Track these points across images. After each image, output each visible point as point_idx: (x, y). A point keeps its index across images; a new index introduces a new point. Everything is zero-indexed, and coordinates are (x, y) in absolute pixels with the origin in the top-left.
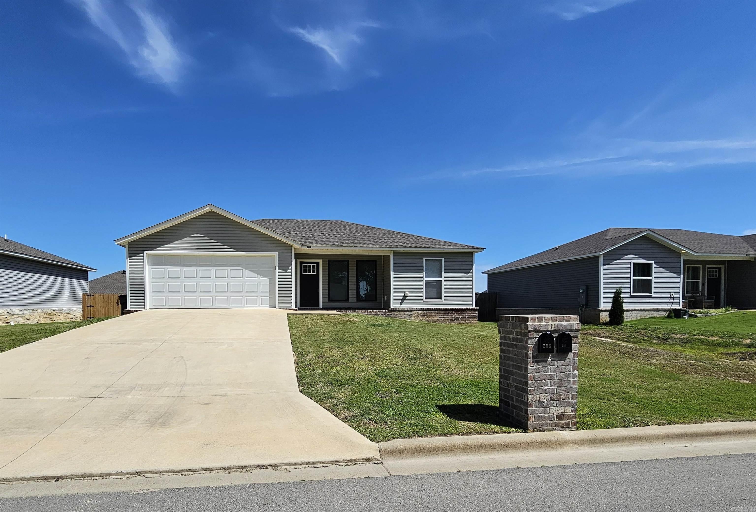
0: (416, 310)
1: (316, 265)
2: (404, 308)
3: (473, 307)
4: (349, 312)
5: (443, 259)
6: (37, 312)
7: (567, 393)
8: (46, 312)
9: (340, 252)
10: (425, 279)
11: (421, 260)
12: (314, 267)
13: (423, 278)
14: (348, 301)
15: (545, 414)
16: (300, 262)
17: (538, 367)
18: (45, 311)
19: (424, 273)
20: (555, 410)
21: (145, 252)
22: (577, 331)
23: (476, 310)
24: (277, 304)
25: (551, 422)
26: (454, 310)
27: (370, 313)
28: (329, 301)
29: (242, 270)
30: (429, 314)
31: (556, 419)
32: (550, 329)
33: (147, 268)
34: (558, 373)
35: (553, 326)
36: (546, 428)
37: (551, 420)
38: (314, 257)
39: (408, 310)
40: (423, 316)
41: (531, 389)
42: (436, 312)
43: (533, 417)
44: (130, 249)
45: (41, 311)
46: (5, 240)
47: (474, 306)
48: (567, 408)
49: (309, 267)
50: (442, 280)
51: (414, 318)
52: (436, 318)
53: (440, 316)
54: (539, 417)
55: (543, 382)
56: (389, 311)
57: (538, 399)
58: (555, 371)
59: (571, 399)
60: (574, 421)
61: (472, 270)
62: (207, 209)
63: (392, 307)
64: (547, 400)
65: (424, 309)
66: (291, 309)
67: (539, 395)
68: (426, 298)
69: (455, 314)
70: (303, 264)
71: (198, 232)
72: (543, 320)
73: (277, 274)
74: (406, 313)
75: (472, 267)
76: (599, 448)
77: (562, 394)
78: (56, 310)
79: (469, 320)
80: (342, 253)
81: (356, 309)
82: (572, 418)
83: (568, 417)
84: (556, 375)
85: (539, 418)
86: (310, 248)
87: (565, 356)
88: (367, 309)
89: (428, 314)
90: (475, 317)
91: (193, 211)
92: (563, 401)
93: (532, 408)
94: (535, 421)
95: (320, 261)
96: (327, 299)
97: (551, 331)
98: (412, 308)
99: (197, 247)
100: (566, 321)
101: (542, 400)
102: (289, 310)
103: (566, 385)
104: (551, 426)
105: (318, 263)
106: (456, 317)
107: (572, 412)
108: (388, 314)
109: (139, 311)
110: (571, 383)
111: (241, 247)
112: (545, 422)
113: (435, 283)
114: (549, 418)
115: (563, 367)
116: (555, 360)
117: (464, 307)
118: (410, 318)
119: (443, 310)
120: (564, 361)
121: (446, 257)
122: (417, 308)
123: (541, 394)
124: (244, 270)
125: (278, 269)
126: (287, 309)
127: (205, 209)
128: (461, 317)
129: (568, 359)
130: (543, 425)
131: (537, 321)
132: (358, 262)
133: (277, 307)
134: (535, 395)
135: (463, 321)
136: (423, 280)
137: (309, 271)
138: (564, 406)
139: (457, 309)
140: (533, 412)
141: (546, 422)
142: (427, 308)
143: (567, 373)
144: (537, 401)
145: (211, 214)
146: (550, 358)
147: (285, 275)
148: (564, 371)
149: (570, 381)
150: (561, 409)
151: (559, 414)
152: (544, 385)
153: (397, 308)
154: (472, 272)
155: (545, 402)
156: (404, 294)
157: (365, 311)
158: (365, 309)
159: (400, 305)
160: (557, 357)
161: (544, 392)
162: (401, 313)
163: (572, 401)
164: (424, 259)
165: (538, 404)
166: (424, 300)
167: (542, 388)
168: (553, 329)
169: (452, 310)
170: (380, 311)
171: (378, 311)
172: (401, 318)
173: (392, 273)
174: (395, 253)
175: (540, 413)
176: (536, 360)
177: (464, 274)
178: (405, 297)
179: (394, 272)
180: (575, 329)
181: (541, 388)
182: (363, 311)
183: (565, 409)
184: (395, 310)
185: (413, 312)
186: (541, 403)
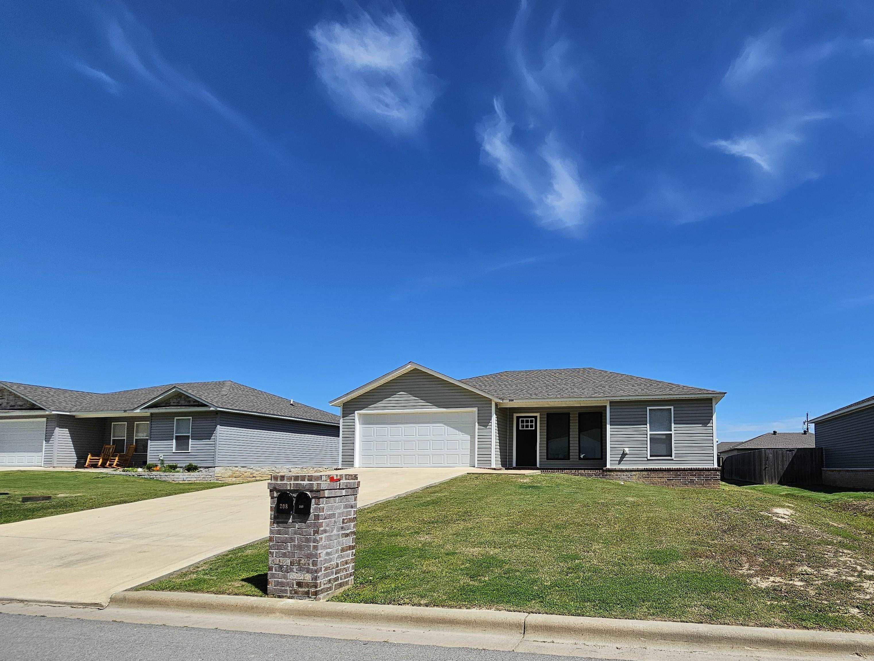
0: (638, 471)
1: (534, 419)
2: (622, 468)
3: (714, 467)
4: (556, 472)
5: (672, 408)
6: (306, 470)
7: (308, 558)
8: (317, 470)
9: (548, 404)
10: (649, 433)
11: (645, 410)
12: (532, 421)
13: (647, 431)
14: (569, 460)
15: (284, 579)
16: (517, 417)
17: (279, 528)
18: (315, 469)
19: (648, 425)
20: (295, 576)
21: (356, 412)
22: (317, 492)
23: (718, 470)
24: (476, 462)
25: (291, 589)
26: (687, 470)
27: (581, 473)
28: (548, 459)
29: (443, 427)
30: (655, 475)
31: (296, 586)
32: (289, 488)
33: (358, 427)
34: (298, 536)
35: (292, 486)
36: (285, 594)
37: (291, 587)
38: (528, 411)
39: (627, 471)
40: (646, 477)
41: (271, 551)
42: (663, 473)
43: (272, 581)
44: (344, 409)
45: (312, 469)
46: (291, 404)
47: (716, 466)
48: (307, 574)
49: (527, 421)
50: (671, 434)
51: (634, 480)
52: (663, 480)
53: (668, 477)
54: (278, 581)
55: (283, 545)
56: (604, 471)
57: (278, 562)
58: (295, 534)
59: (311, 565)
60: (314, 590)
61: (712, 420)
62: (409, 367)
63: (608, 466)
64: (287, 565)
65: (647, 468)
66: (489, 469)
67: (279, 558)
68: (651, 456)
69: (688, 475)
70: (520, 419)
71: (403, 390)
72: (285, 479)
73: (477, 430)
74: (625, 474)
75: (712, 416)
76: (303, 620)
77: (302, 559)
78: (329, 468)
79: (708, 484)
80: (550, 405)
81: (565, 469)
82: (311, 587)
83: (307, 585)
84: (296, 537)
85: (278, 584)
86: (512, 402)
87: (306, 518)
88: (579, 469)
89: (653, 475)
90: (717, 480)
91: (396, 370)
92: (303, 567)
93: (272, 572)
94: (275, 586)
95: (538, 415)
96: (545, 457)
97: (290, 491)
98: (632, 468)
99: (401, 406)
100: (308, 480)
101: (281, 564)
102: (487, 469)
103: (306, 550)
104: (291, 594)
105: (536, 417)
106: (691, 480)
107: (312, 580)
108: (602, 475)
109: (344, 469)
110: (311, 548)
111: (442, 404)
112: (284, 588)
113: (664, 437)
114: (288, 584)
115: (304, 529)
116: (296, 522)
117: (701, 467)
118: (630, 480)
119: (672, 471)
120: (305, 523)
121: (676, 406)
122: (639, 468)
123: (281, 557)
124: (446, 427)
125: (477, 425)
126: (485, 468)
127: (407, 367)
128: (698, 480)
129: (309, 521)
130: (282, 591)
131: (279, 479)
132: (580, 414)
133: (476, 466)
134: (275, 558)
135: (700, 484)
136: (647, 434)
137: (527, 426)
138: (303, 572)
139: (691, 470)
140: (273, 576)
141: (286, 588)
142: (651, 468)
143: (307, 536)
144: (277, 565)
145: (415, 372)
146: (290, 519)
147: (485, 432)
148: (305, 534)
149: (310, 545)
150: (300, 575)
151: (299, 581)
152: (285, 548)
153: (614, 467)
154: (712, 423)
155: (285, 567)
156: (624, 451)
157: (576, 471)
158: (575, 469)
159: (618, 464)
160: (298, 519)
161: (284, 555)
162: (619, 473)
163: (312, 567)
164: (648, 408)
165: (277, 568)
166: (648, 458)
167: (283, 551)
168: (292, 489)
169: (684, 470)
170: (593, 472)
171: (591, 472)
172: (619, 479)
173: (608, 427)
174: (612, 403)
175: (280, 577)
176: (277, 521)
177: (701, 425)
178: (624, 455)
179: (610, 425)
180: (314, 489)
181: (281, 551)
182: (573, 471)
183: (305, 576)
184: (611, 470)
185: (634, 473)
186: (281, 567)
